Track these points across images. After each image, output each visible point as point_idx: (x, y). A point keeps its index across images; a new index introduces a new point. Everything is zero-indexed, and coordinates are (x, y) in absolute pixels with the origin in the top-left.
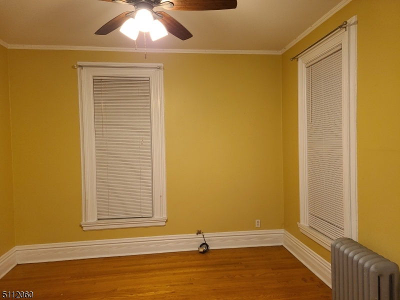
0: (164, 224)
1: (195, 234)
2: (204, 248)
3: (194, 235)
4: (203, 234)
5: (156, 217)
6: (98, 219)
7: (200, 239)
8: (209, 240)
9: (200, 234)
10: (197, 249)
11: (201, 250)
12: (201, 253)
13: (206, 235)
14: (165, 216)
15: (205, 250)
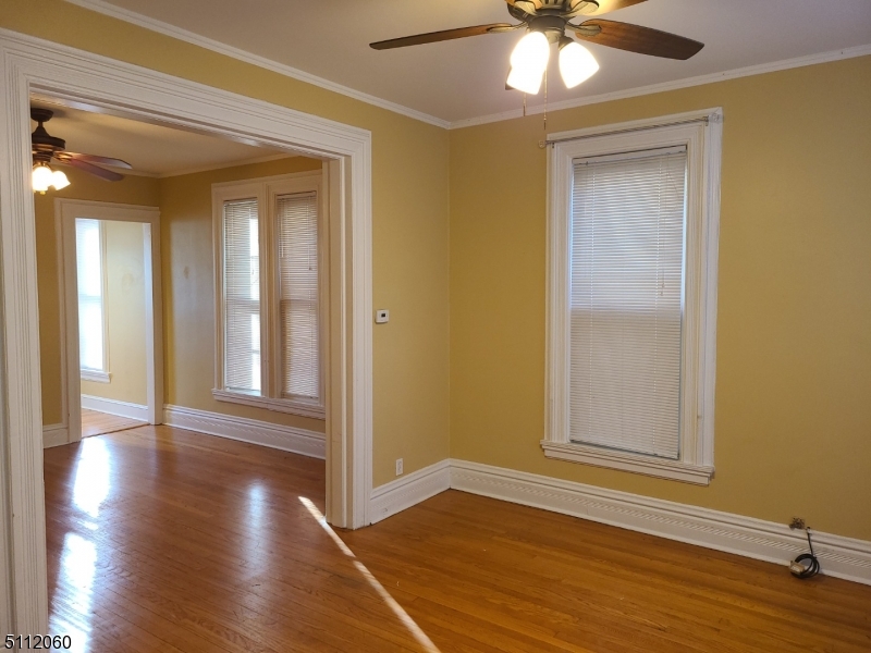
0: (705, 481)
1: (788, 526)
2: (806, 566)
3: (784, 527)
4: (810, 531)
5: (686, 461)
6: (573, 441)
7: (796, 542)
8: (826, 551)
9: (800, 528)
10: (788, 563)
11: (797, 569)
12: (794, 574)
13: (817, 535)
14: (708, 464)
15: (808, 572)
